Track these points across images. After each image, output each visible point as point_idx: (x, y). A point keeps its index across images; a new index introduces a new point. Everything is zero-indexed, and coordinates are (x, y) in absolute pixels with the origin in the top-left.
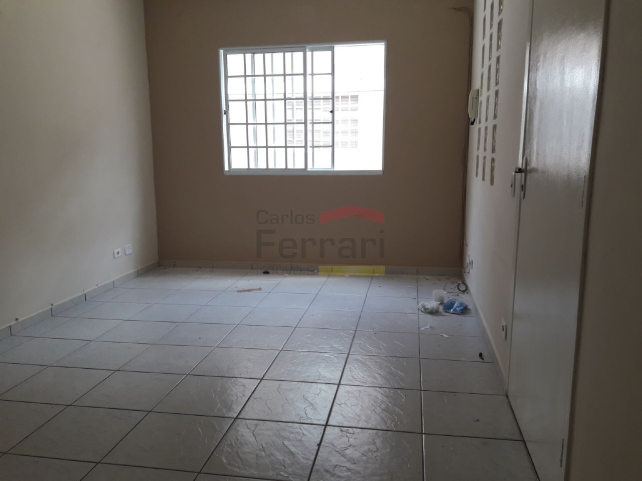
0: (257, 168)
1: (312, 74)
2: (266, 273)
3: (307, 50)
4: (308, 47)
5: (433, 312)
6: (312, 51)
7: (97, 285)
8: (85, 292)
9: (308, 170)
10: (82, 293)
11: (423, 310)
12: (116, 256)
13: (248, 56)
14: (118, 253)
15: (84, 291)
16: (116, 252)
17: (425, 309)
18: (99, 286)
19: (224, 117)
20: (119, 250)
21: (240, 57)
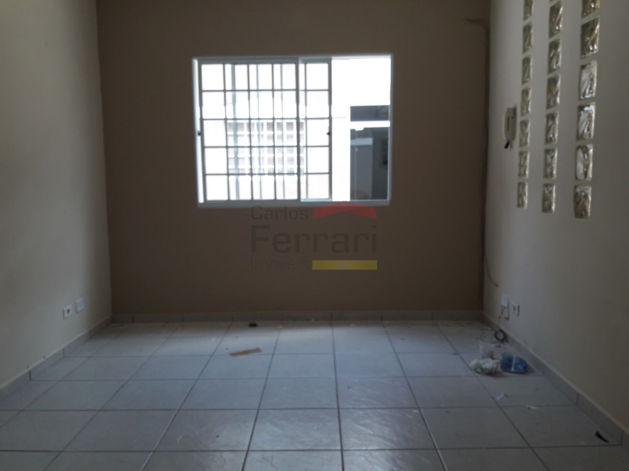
0: (238, 199)
1: (306, 90)
2: (253, 325)
3: (300, 62)
4: (301, 58)
5: (492, 373)
6: (305, 63)
7: (44, 357)
8: (30, 368)
9: (302, 201)
10: (26, 371)
11: (479, 370)
12: (66, 315)
13: (228, 67)
14: (68, 311)
15: (28, 367)
16: (66, 311)
17: (482, 369)
18: (47, 357)
19: (199, 139)
20: (69, 307)
21: (218, 67)
